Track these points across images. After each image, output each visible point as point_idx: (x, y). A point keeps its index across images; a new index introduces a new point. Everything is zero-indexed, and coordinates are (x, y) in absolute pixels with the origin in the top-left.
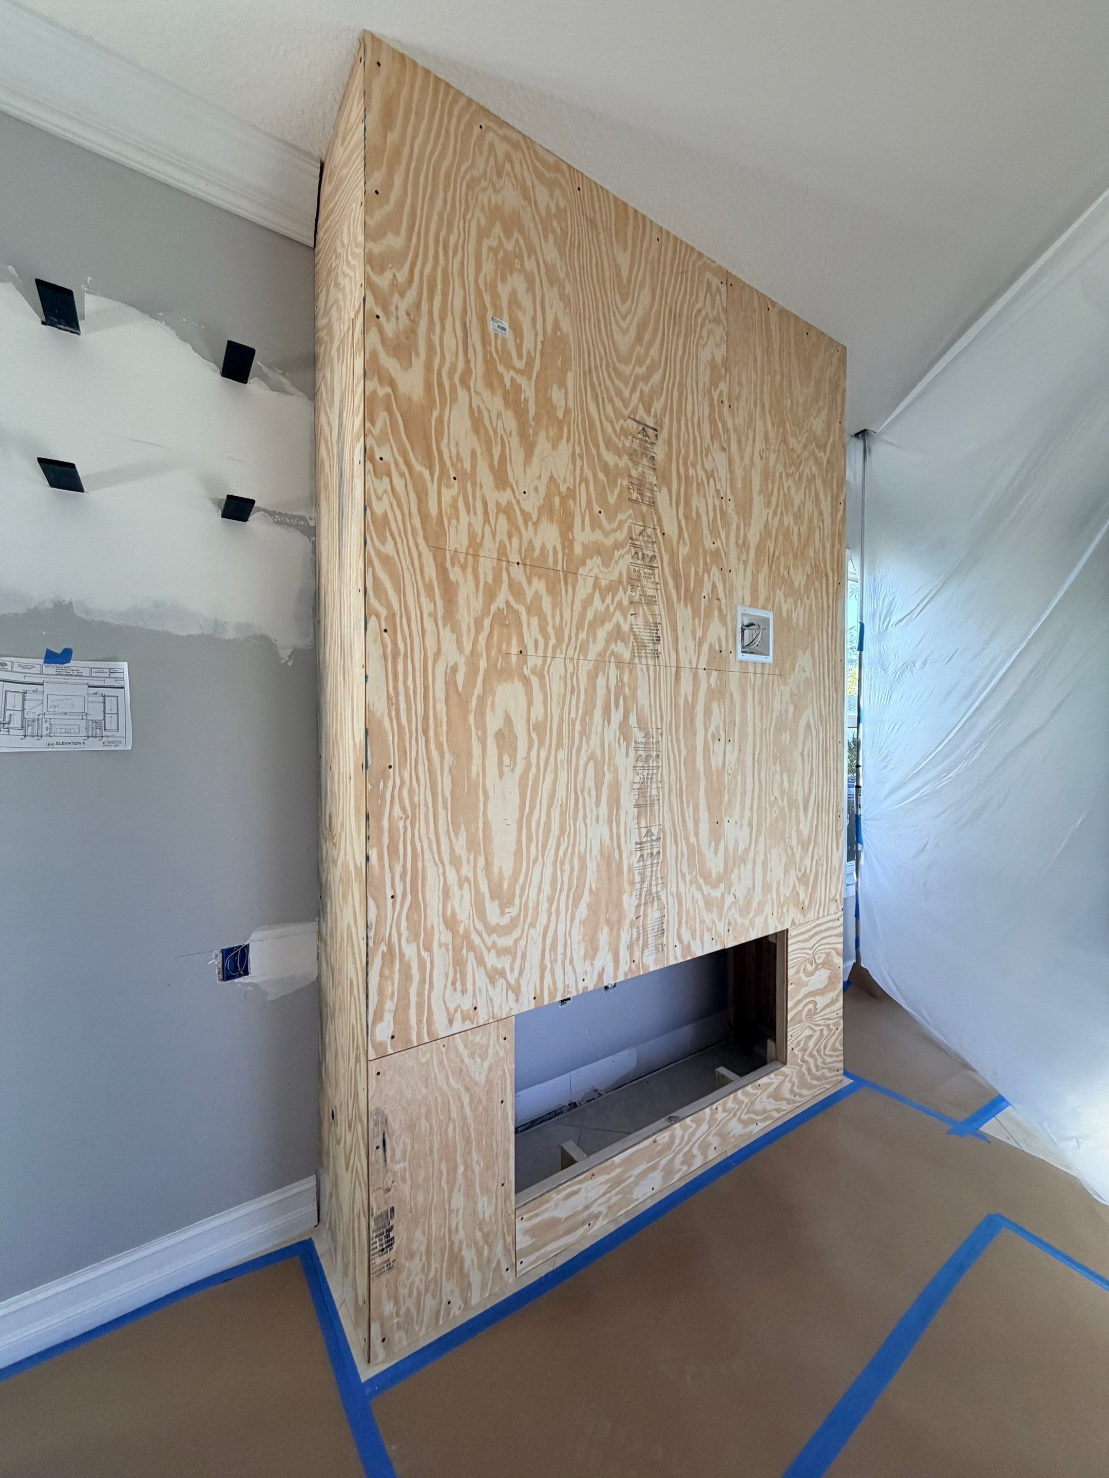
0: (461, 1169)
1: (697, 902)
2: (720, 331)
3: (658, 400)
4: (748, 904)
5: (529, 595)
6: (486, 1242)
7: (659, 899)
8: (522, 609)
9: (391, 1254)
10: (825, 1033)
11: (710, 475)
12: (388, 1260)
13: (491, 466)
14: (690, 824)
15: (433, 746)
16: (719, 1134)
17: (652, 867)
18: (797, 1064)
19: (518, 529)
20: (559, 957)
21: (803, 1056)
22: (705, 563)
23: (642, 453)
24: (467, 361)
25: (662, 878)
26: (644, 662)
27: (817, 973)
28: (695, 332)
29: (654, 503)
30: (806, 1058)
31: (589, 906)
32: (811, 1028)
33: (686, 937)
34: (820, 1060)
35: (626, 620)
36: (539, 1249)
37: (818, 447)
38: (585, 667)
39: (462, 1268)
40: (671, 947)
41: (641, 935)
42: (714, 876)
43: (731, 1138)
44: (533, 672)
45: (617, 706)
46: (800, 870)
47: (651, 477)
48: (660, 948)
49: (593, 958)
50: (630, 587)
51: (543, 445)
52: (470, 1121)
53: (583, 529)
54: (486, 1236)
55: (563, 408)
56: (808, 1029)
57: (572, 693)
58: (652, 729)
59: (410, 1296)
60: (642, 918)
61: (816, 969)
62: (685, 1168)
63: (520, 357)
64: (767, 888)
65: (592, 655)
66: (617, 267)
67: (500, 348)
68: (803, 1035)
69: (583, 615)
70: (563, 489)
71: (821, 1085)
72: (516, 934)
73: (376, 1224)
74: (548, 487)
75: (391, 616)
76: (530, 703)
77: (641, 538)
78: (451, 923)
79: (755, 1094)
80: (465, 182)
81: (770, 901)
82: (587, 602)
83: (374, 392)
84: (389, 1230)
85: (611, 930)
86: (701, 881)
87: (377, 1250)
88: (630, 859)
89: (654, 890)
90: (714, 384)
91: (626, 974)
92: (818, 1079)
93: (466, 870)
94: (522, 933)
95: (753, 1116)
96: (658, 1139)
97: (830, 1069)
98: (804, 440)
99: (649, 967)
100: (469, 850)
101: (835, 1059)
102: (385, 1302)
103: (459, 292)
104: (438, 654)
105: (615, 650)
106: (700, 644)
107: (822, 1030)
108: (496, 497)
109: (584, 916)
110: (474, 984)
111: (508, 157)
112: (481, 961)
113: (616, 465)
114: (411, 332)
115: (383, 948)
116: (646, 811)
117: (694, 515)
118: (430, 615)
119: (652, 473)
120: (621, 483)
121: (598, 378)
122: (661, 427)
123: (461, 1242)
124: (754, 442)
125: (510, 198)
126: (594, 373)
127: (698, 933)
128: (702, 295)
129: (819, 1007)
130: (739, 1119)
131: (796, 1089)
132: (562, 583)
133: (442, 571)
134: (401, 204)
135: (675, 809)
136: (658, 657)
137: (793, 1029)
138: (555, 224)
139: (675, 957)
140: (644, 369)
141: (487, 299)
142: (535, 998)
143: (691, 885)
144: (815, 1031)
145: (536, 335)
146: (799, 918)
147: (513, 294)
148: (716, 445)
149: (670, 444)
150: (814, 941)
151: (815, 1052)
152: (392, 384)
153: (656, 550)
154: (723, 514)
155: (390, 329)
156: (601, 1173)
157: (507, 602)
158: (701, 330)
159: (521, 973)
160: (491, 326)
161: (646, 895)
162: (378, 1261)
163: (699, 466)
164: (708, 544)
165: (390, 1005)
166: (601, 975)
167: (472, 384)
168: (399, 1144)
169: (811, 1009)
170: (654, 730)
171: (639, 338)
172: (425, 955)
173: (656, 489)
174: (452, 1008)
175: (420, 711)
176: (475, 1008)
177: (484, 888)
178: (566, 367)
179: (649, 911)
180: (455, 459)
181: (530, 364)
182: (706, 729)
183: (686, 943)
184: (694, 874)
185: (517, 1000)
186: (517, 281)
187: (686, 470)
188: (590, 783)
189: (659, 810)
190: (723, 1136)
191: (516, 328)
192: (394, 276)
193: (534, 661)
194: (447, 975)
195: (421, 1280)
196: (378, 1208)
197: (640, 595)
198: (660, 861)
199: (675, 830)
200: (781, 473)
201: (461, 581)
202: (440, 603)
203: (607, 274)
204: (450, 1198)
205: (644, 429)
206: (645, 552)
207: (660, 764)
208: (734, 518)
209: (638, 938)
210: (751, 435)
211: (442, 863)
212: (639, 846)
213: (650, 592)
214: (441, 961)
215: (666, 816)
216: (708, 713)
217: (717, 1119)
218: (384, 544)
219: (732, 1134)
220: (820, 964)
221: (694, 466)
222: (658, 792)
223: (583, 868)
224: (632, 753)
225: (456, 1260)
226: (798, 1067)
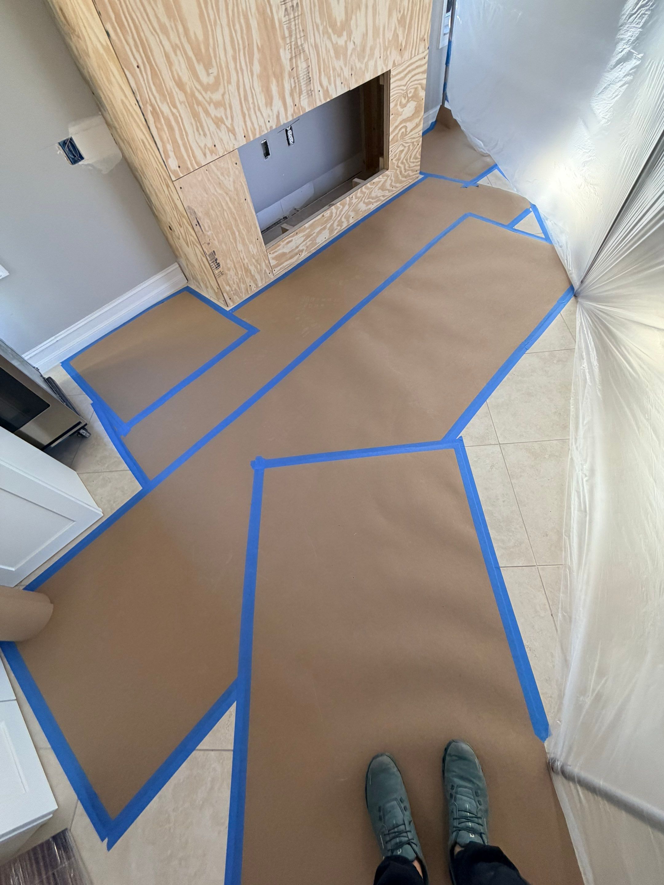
0: (237, 233)
1: (329, 51)
4: (363, 50)
6: (258, 263)
7: (304, 51)
9: (221, 269)
10: (411, 148)
12: (220, 271)
16: (354, 210)
17: (295, 20)
18: (394, 169)
20: (251, 106)
21: (398, 164)
25: (303, 30)
27: (409, 105)
30: (400, 165)
31: (260, 62)
32: (403, 145)
33: (325, 82)
34: (407, 165)
36: (280, 265)
39: (251, 273)
40: (316, 90)
41: (297, 84)
42: (339, 24)
43: (361, 212)
46: (400, 12)
48: (310, 94)
49: (271, 105)
52: (233, 210)
54: (257, 261)
56: (401, 146)
59: (234, 283)
60: (295, 69)
61: (408, 101)
62: (339, 228)
64: (376, 32)
68: (398, 150)
71: (407, 180)
72: (221, 90)
73: (210, 258)
79: (372, 188)
81: (378, 46)
84: (216, 260)
85: (278, 82)
86: (330, 30)
87: (214, 268)
88: (279, 15)
89: (299, 44)
91: (292, 115)
92: (406, 177)
94: (225, 88)
95: (371, 200)
96: (324, 214)
97: (413, 171)
99: (305, 110)
101: (415, 164)
102: (225, 286)
107: (409, 146)
109: (258, 71)
110: (209, 130)
112: (207, 113)
115: (150, 107)
123: (247, 264)
127: (332, 78)
129: (409, 130)
130: (364, 202)
131: (393, 184)
137: (393, 147)
139: (320, 100)
142: (245, 137)
143: (323, 35)
144: (405, 147)
146: (398, 59)
150: (407, 78)
156: (300, 232)
159: (232, 119)
161: (294, 49)
162: (216, 272)
165: (170, 147)
166: (278, 117)
168: (205, 223)
169: (403, 132)
174: (202, 146)
176: (215, 146)
177: (190, 53)
179: (299, 62)
183: (325, 87)
184: (324, 24)
185: (236, 139)
190: (356, 211)
194: (192, 124)
195: (237, 279)
196: (208, 251)
198: (300, 13)
204: (236, 246)
209: (295, 87)
214: (185, 114)
217: (352, 203)
219: (360, 210)
220: (410, 98)
225: (247, 270)
226: (395, 171)
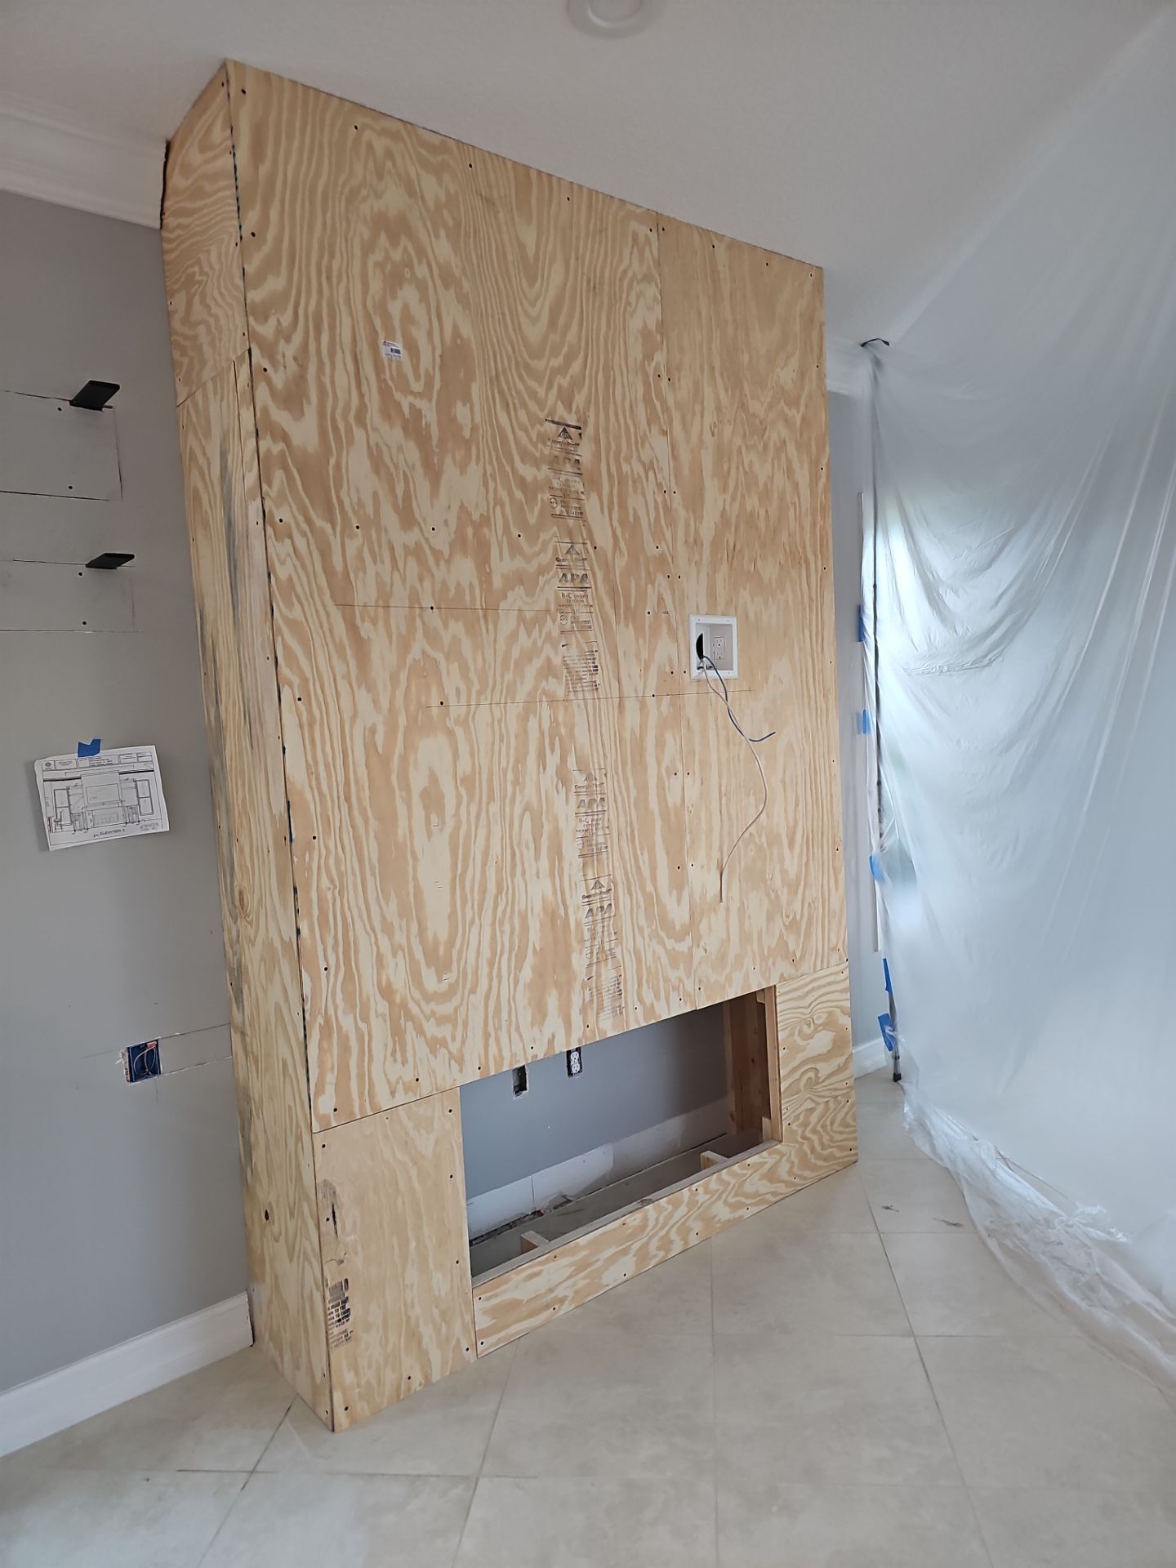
0: (413, 1244)
1: (659, 958)
2: (652, 291)
3: (579, 392)
4: (723, 958)
5: (446, 639)
6: (445, 1320)
7: (614, 957)
8: (440, 657)
9: (347, 1326)
10: (832, 1105)
11: (649, 467)
12: (346, 1331)
13: (395, 506)
14: (646, 872)
15: (356, 812)
16: (701, 1218)
17: (603, 922)
18: (796, 1142)
19: (429, 570)
20: (504, 1025)
21: (803, 1132)
22: (648, 573)
23: (564, 458)
24: (361, 396)
25: (615, 933)
26: (580, 696)
27: (817, 1036)
28: (621, 298)
29: (581, 513)
30: (808, 1134)
31: (534, 967)
32: (812, 1100)
33: (648, 996)
34: (826, 1139)
35: (557, 654)
36: (498, 1331)
37: (789, 404)
38: (514, 710)
39: (420, 1343)
40: (630, 1008)
41: (595, 998)
42: (678, 928)
43: (718, 1223)
44: (457, 722)
45: (552, 750)
46: (788, 916)
47: (576, 485)
48: (618, 1011)
49: (542, 1024)
50: (559, 615)
51: (450, 471)
52: (420, 1195)
53: (501, 559)
54: (443, 1314)
55: (470, 426)
56: (809, 1101)
57: (501, 741)
58: (594, 770)
59: (370, 1368)
60: (594, 978)
61: (816, 1031)
62: (662, 1253)
63: (417, 378)
64: (745, 938)
65: (521, 696)
66: (522, 246)
67: (395, 375)
68: (803, 1108)
69: (508, 653)
70: (476, 516)
71: (829, 1167)
72: (456, 1001)
73: (331, 1294)
74: (459, 518)
75: (305, 681)
76: (456, 756)
77: (569, 557)
78: (387, 992)
79: (745, 1175)
80: (343, 197)
81: (750, 953)
82: (513, 637)
83: (269, 451)
84: (344, 1302)
85: (560, 993)
86: (663, 934)
87: (333, 1321)
88: (578, 914)
89: (607, 947)
90: (648, 356)
91: (581, 1040)
92: (825, 1159)
93: (401, 939)
94: (462, 999)
95: (742, 1199)
96: (628, 1221)
97: (841, 1148)
98: (769, 399)
99: (607, 1032)
100: (401, 916)
101: (844, 1136)
102: (345, 1372)
103: (346, 322)
104: (355, 716)
105: (546, 688)
106: (647, 667)
107: (827, 1103)
108: (402, 538)
109: (529, 980)
110: (415, 1055)
111: (389, 154)
112: (420, 1031)
113: (535, 479)
114: (301, 378)
115: (320, 1020)
116: (593, 861)
117: (632, 519)
118: (343, 678)
119: (578, 479)
120: (542, 500)
121: (507, 383)
122: (586, 423)
123: (417, 1319)
124: (702, 416)
125: (394, 199)
126: (502, 378)
127: (662, 993)
128: (626, 252)
129: (822, 1074)
130: (725, 1203)
131: (796, 1170)
132: (482, 622)
133: (352, 628)
134: (279, 240)
135: (627, 857)
136: (597, 689)
137: (789, 1101)
138: (446, 214)
139: (637, 1020)
140: (560, 359)
141: (378, 322)
142: (480, 1068)
143: (651, 940)
144: (818, 1104)
145: (434, 349)
146: (789, 970)
147: (406, 309)
148: (655, 429)
149: (597, 441)
150: (811, 998)
151: (819, 1128)
152: (285, 438)
153: (588, 568)
154: (668, 511)
155: (278, 380)
156: (567, 1255)
157: (424, 652)
158: (628, 295)
159: (463, 1042)
160: (384, 351)
161: (597, 953)
162: (336, 1331)
163: (634, 461)
164: (651, 549)
165: (331, 1078)
166: (551, 1042)
167: (368, 421)
168: (349, 1215)
169: (810, 1078)
170: (597, 771)
171: (553, 323)
172: (363, 1026)
173: (583, 497)
174: (393, 1079)
175: (341, 778)
176: (417, 1080)
177: (419, 954)
178: (470, 379)
179: (603, 970)
180: (356, 507)
181: (429, 384)
182: (659, 763)
183: (648, 1004)
184: (654, 927)
185: (461, 1071)
186: (409, 294)
187: (619, 468)
188: (527, 834)
189: (608, 858)
190: (708, 1220)
191: (412, 347)
192: (278, 321)
193: (456, 710)
194: (386, 1046)
195: (380, 1353)
196: (332, 1279)
197: (572, 622)
198: (612, 915)
199: (628, 880)
200: (740, 447)
201: (373, 636)
202: (352, 663)
203: (510, 257)
204: (404, 1271)
205: (564, 430)
206: (574, 572)
207: (606, 809)
208: (682, 512)
209: (592, 1001)
210: (698, 408)
211: (374, 932)
212: (587, 900)
213: (583, 617)
214: (380, 1030)
215: (616, 864)
216: (660, 744)
217: (698, 1200)
218: (291, 611)
219: (717, 1219)
220: (821, 1025)
221: (628, 460)
222: (605, 838)
223: (525, 928)
224: (573, 799)
225: (414, 1336)
226: (797, 1146)
